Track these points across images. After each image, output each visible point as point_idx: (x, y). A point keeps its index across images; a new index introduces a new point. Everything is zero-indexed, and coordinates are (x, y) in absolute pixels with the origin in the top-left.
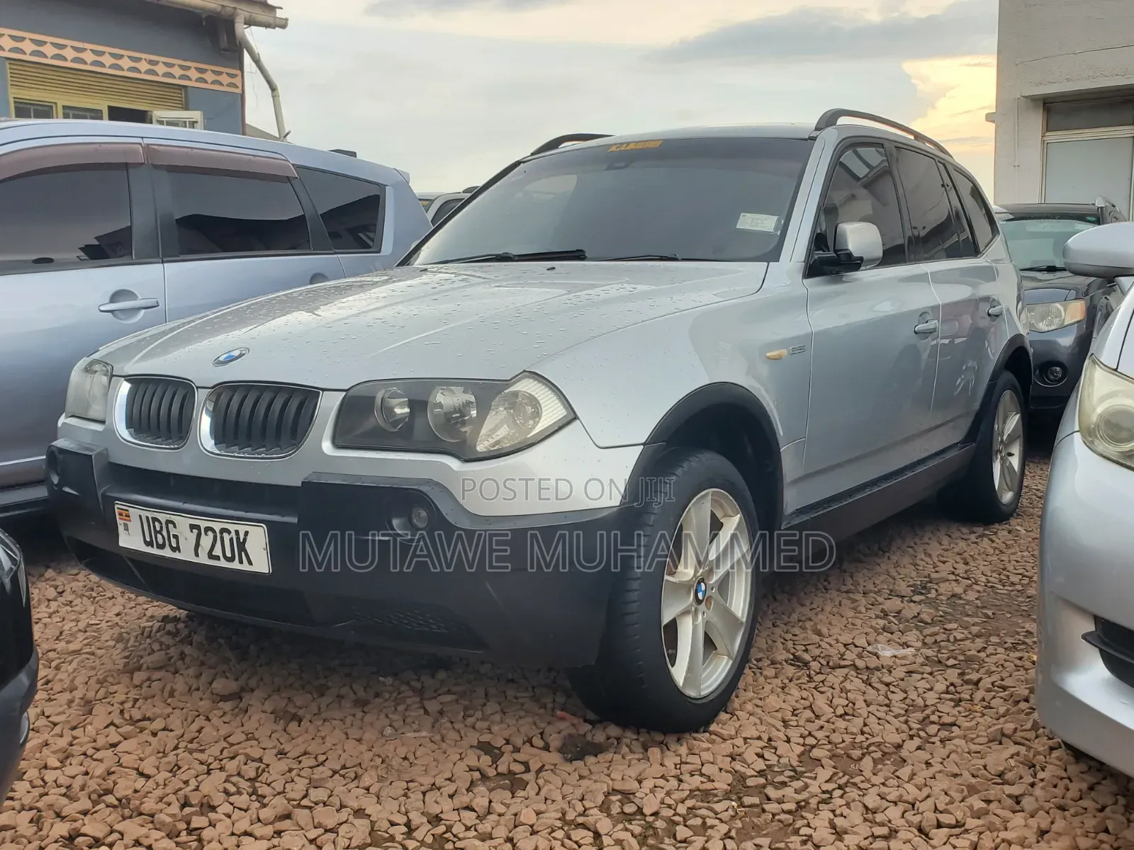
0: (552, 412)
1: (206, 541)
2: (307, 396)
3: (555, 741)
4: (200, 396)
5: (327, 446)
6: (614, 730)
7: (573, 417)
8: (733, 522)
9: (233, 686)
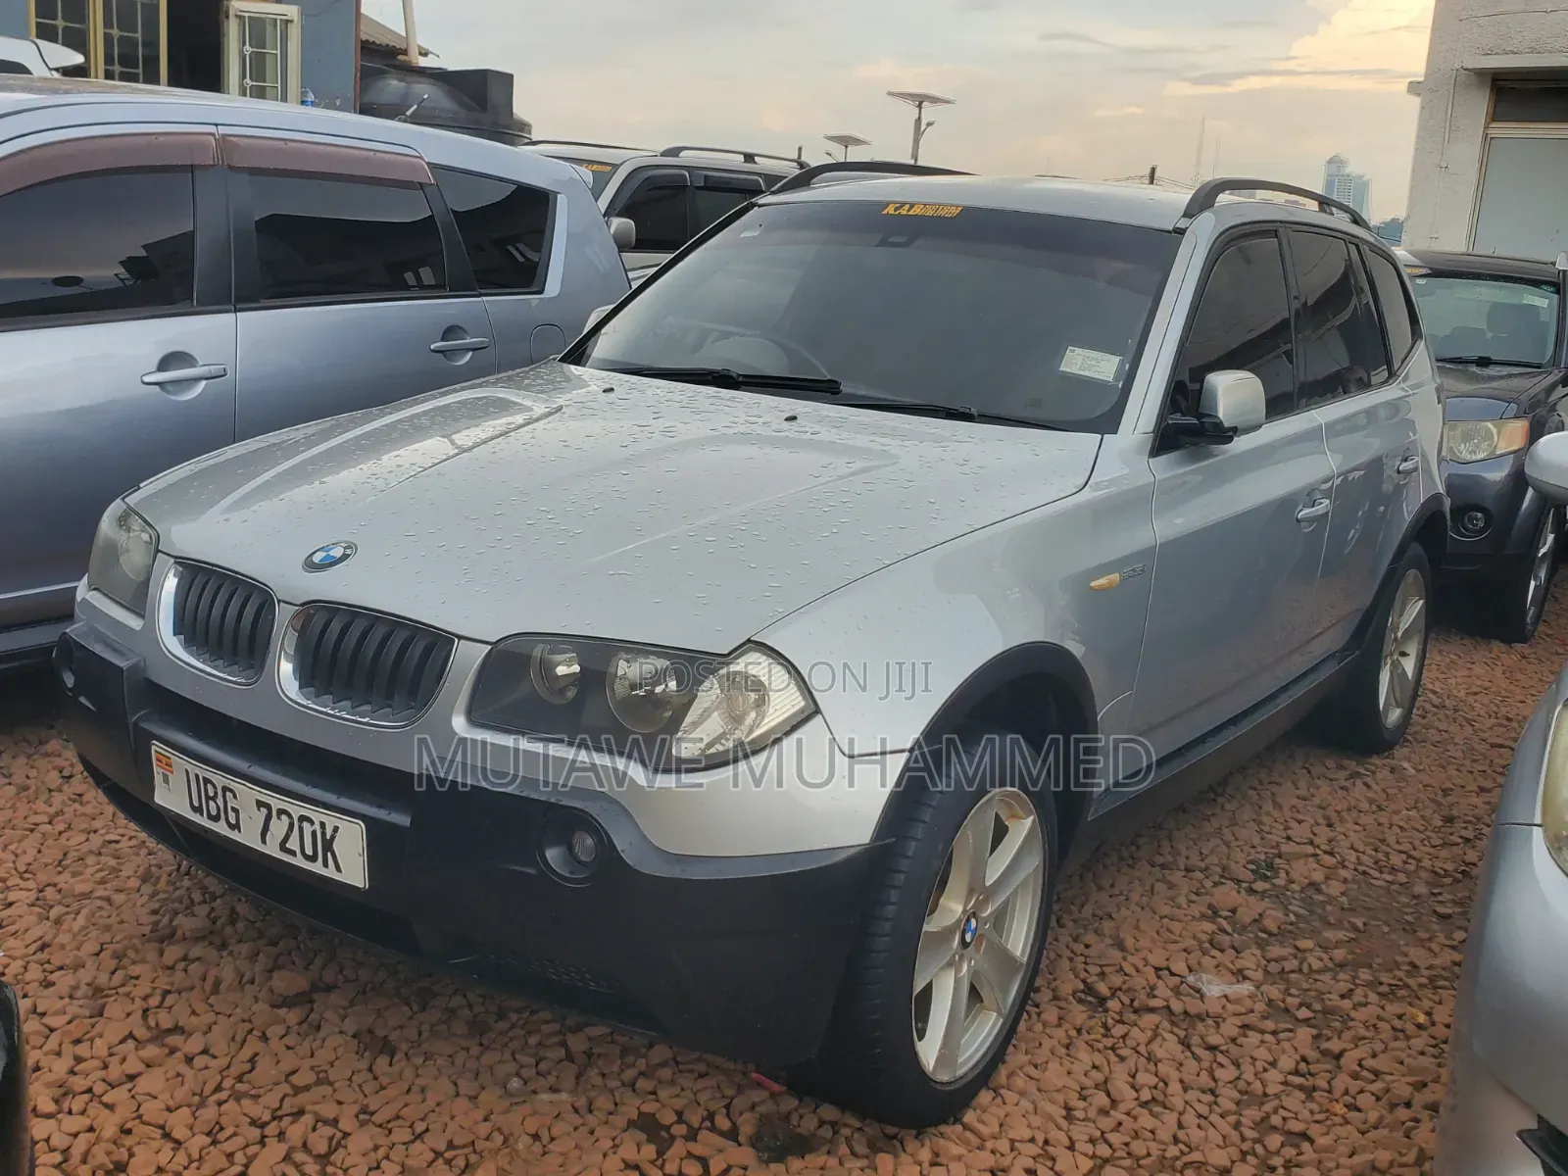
0: (784, 702)
1: (278, 827)
2: (436, 644)
3: (747, 1126)
4: (283, 615)
5: (459, 723)
6: (829, 1112)
7: (812, 711)
8: (1022, 827)
9: (302, 983)
